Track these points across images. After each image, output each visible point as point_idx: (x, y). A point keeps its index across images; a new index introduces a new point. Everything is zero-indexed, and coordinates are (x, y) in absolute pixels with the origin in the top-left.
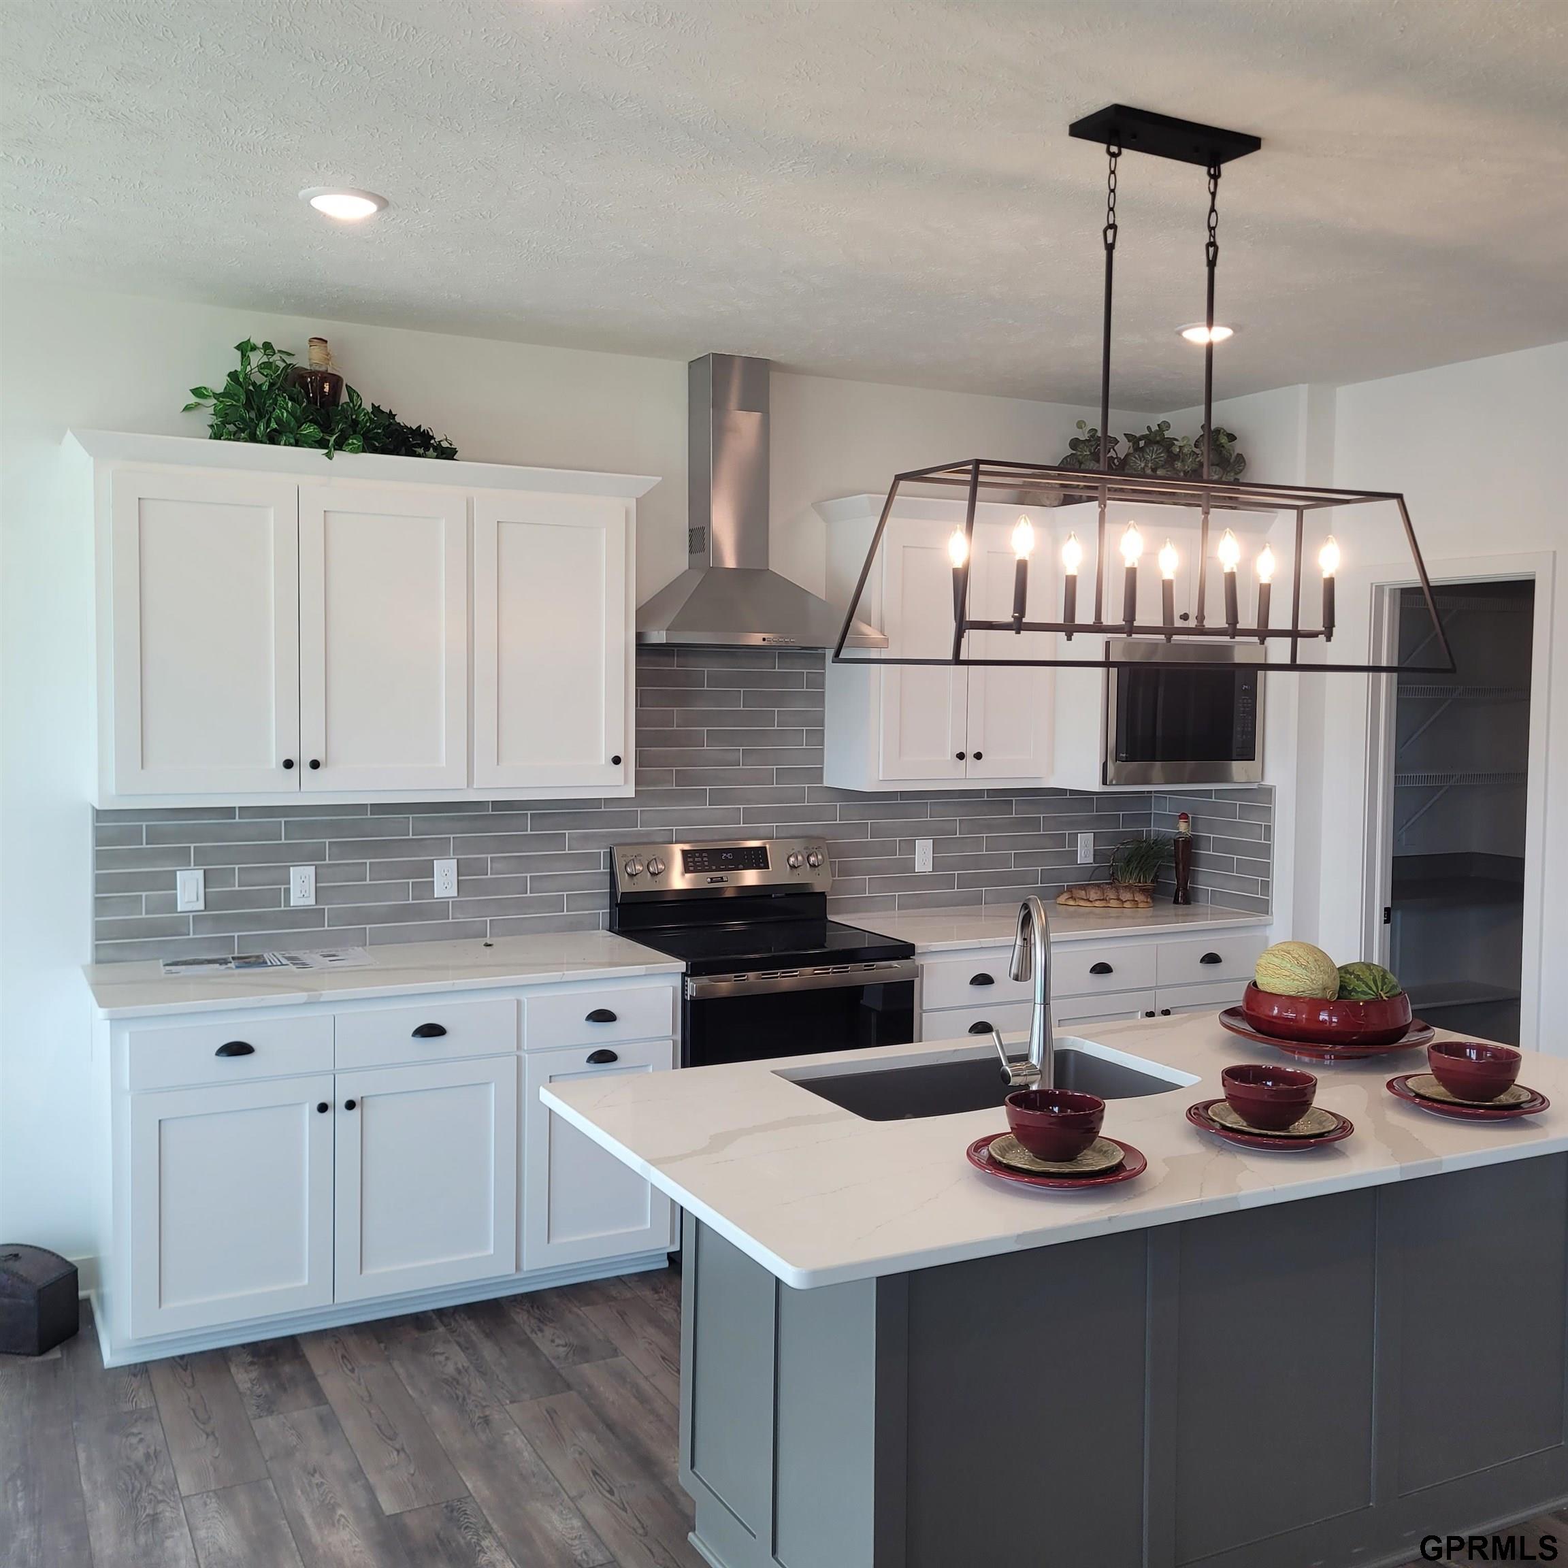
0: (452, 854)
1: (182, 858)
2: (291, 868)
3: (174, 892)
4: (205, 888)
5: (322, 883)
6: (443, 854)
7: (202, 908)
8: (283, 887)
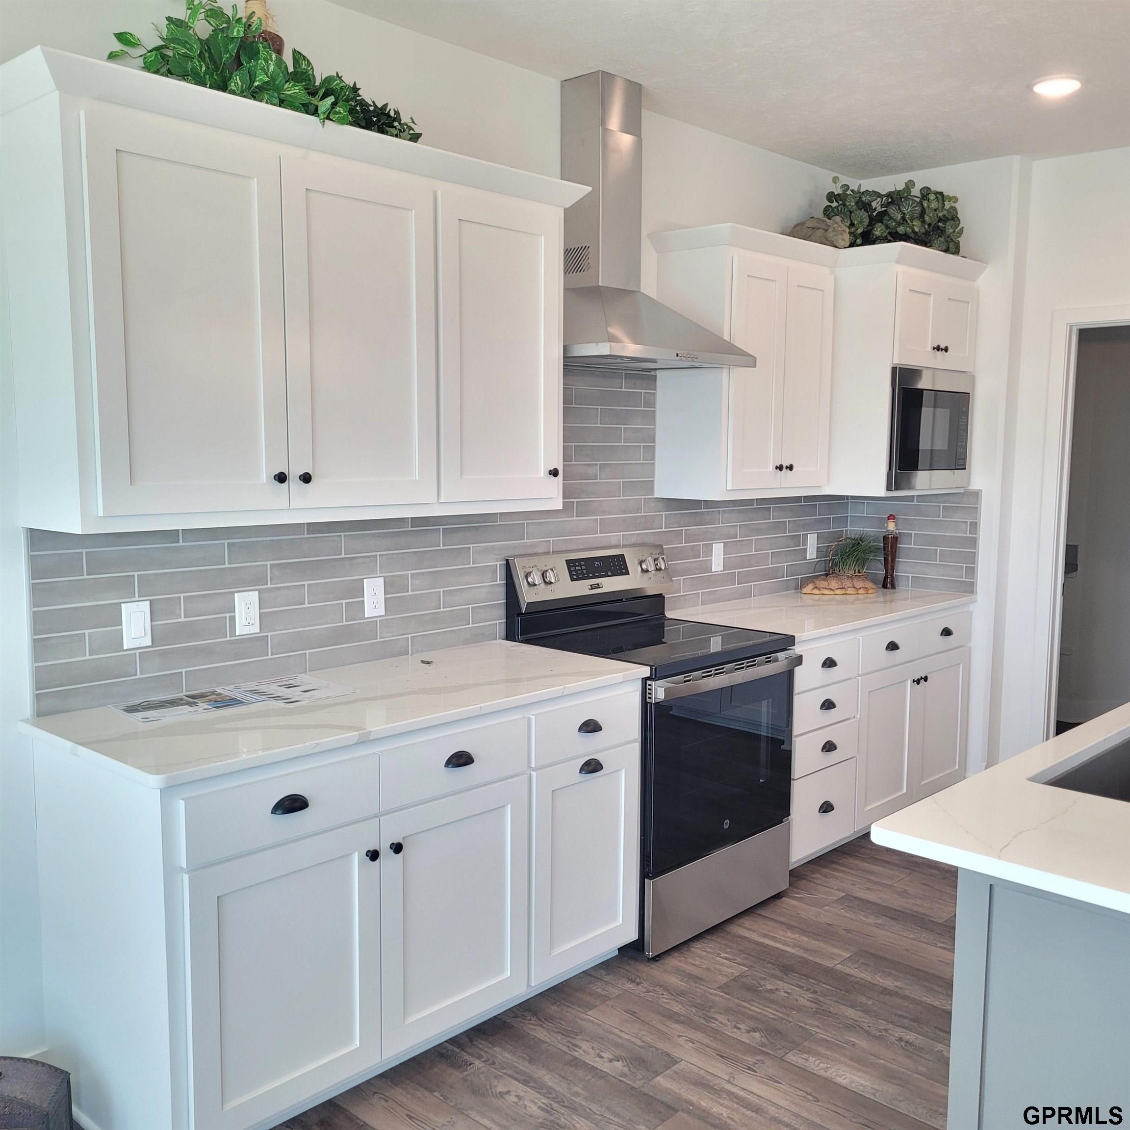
0: (378, 573)
1: (125, 589)
2: (236, 594)
3: (120, 627)
4: (151, 622)
5: (264, 609)
6: (371, 573)
7: (150, 644)
8: (228, 615)
